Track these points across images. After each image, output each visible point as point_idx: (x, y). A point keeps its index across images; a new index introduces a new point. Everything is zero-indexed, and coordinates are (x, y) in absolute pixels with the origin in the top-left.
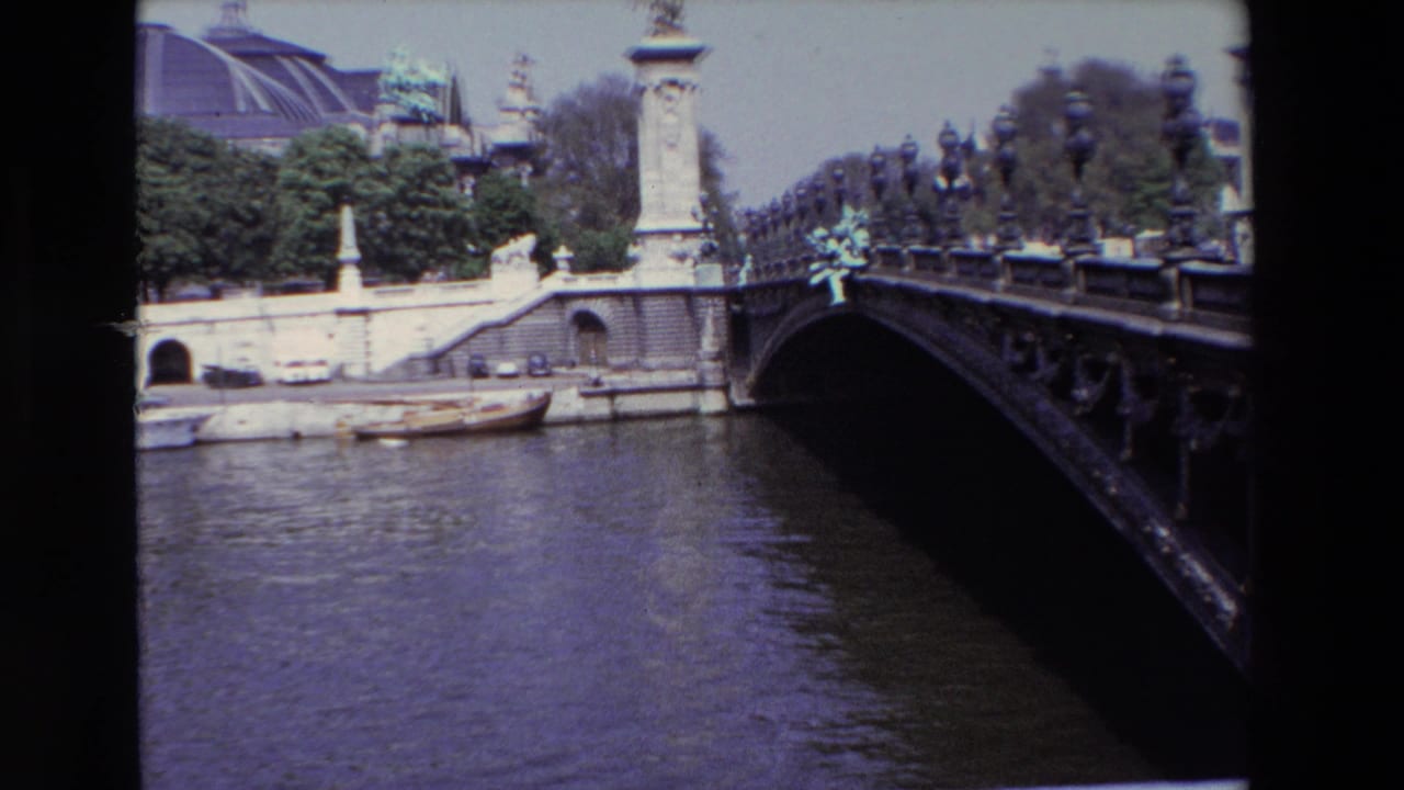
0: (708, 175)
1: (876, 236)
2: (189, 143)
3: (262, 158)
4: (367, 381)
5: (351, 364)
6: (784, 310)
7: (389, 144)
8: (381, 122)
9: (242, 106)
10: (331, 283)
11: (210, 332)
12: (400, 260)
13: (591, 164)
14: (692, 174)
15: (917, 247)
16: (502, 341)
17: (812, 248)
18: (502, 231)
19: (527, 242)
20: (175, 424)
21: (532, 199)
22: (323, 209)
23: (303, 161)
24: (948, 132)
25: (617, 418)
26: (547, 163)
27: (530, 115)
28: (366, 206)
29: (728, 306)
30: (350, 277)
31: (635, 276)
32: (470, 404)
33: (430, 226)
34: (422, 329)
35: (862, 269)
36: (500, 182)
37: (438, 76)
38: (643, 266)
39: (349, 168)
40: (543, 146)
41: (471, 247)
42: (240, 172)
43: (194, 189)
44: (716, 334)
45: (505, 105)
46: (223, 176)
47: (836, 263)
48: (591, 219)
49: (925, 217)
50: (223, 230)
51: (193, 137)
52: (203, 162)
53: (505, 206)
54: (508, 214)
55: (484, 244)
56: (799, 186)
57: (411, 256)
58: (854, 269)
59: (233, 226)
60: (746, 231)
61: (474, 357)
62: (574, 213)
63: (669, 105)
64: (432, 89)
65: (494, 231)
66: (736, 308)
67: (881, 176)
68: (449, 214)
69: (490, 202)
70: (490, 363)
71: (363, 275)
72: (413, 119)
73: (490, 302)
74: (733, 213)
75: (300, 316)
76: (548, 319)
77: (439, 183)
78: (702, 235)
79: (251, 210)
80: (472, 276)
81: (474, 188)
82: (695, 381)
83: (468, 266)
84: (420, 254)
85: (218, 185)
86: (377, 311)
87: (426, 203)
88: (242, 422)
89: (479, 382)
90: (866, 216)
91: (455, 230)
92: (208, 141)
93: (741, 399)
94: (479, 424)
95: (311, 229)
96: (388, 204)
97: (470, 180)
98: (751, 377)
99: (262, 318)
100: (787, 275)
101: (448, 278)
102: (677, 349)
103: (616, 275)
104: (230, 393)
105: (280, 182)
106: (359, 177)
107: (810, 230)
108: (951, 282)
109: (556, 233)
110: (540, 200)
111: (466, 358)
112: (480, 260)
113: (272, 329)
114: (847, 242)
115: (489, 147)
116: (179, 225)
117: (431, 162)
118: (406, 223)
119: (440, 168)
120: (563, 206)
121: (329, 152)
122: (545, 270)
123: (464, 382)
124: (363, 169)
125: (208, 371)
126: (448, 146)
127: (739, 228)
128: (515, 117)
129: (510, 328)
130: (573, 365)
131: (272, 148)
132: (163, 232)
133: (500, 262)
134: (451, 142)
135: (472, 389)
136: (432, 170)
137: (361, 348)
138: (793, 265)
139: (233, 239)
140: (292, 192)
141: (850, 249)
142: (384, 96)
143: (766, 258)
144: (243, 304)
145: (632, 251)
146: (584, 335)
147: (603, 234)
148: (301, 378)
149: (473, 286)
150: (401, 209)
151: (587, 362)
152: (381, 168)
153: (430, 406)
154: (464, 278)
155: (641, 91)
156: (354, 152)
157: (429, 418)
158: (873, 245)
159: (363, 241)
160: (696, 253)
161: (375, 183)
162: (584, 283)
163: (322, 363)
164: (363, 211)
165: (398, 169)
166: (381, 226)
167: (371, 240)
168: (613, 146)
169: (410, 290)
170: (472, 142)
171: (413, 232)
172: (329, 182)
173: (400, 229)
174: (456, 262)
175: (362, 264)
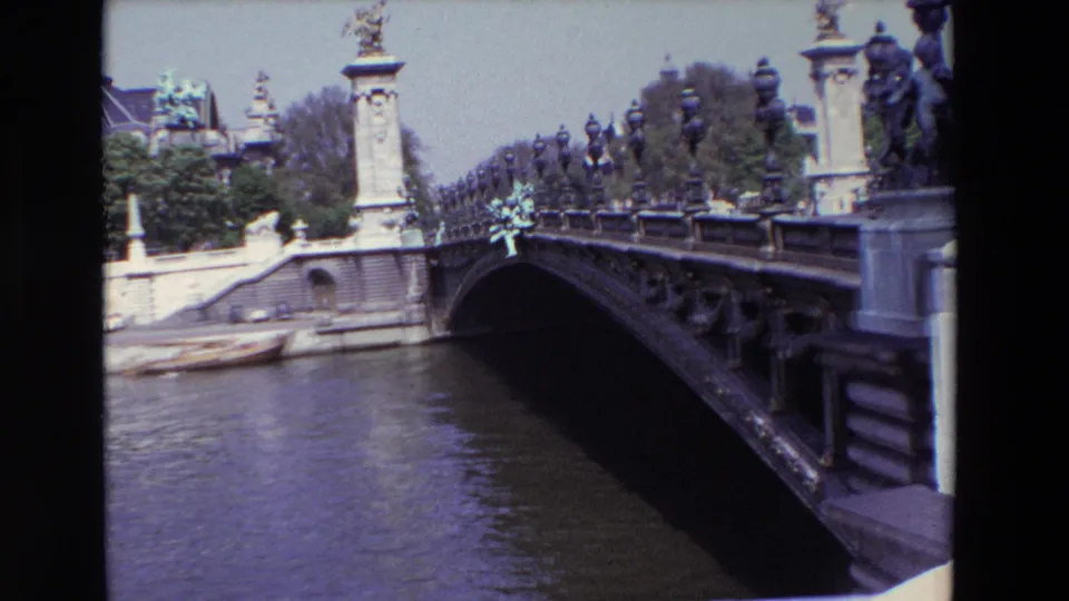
0: (410, 161)
1: (539, 203)
4: (150, 328)
5: (140, 316)
6: (471, 263)
7: (164, 145)
8: (158, 129)
10: (122, 254)
12: (176, 234)
13: (320, 157)
14: (397, 161)
15: (571, 211)
16: (254, 295)
17: (490, 215)
18: (253, 210)
19: (271, 218)
21: (274, 185)
22: (115, 197)
24: (591, 122)
25: (345, 350)
26: (286, 157)
27: (271, 120)
28: (148, 194)
29: (428, 261)
30: (137, 249)
31: (355, 241)
32: (231, 343)
33: (198, 208)
34: (192, 287)
35: (530, 229)
36: (250, 172)
37: (199, 93)
38: (362, 233)
39: (133, 166)
40: (282, 144)
41: (229, 223)
44: (420, 284)
45: (252, 113)
47: (509, 225)
48: (321, 199)
49: (577, 188)
53: (255, 191)
54: (256, 196)
55: (240, 220)
56: (479, 168)
57: (183, 231)
58: (524, 229)
60: (440, 203)
61: (235, 307)
62: (307, 194)
63: (378, 109)
64: (195, 102)
65: (246, 210)
66: (434, 262)
67: (542, 158)
68: (211, 198)
69: (242, 188)
70: (245, 311)
71: (147, 247)
72: (182, 125)
73: (244, 265)
74: (429, 190)
76: (291, 276)
77: (203, 174)
78: (406, 207)
80: (230, 245)
81: (231, 177)
82: (403, 320)
83: (226, 238)
84: (190, 229)
86: (159, 274)
87: (194, 190)
89: (236, 327)
90: (531, 189)
91: (217, 210)
93: (439, 334)
96: (165, 191)
97: (227, 172)
98: (446, 315)
100: (473, 236)
102: (389, 295)
103: (343, 240)
106: (141, 172)
107: (488, 201)
108: (598, 237)
109: (294, 210)
110: (281, 185)
111: (227, 308)
112: (236, 233)
114: (517, 209)
115: (242, 146)
117: (196, 159)
118: (179, 206)
119: (203, 163)
120: (298, 189)
121: (118, 153)
122: (286, 238)
123: (226, 327)
124: (143, 167)
126: (206, 146)
127: (435, 201)
128: (261, 121)
129: (261, 284)
130: (310, 310)
134: (212, 143)
135: (232, 331)
136: (197, 165)
137: (146, 301)
138: (476, 228)
141: (520, 214)
142: (157, 109)
143: (455, 224)
145: (353, 222)
146: (317, 288)
147: (330, 210)
149: (230, 253)
150: (174, 196)
151: (322, 308)
152: (157, 164)
153: (199, 346)
154: (224, 247)
155: (356, 100)
156: (137, 153)
157: (197, 356)
158: (537, 210)
159: (145, 221)
160: (402, 221)
161: (154, 176)
162: (317, 247)
163: (116, 314)
165: (169, 165)
166: (160, 208)
167: (151, 220)
168: (335, 142)
169: (183, 257)
170: (228, 144)
171: (183, 213)
172: (118, 177)
173: (175, 211)
174: (218, 236)
175: (146, 239)
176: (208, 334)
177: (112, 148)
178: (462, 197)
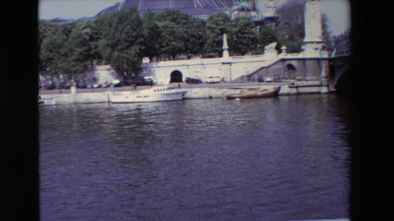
0: (324, 27)
2: (181, 16)
3: (201, 20)
4: (230, 82)
5: (226, 78)
6: (344, 64)
7: (236, 16)
8: (234, 11)
9: (196, 6)
10: (221, 55)
11: (187, 68)
12: (240, 49)
13: (291, 23)
14: (319, 26)
16: (267, 72)
18: (267, 41)
19: (274, 45)
20: (178, 93)
21: (275, 32)
22: (218, 35)
23: (213, 21)
25: (298, 94)
26: (280, 22)
27: (275, 9)
28: (230, 34)
29: (329, 63)
30: (226, 53)
31: (303, 54)
32: (259, 89)
33: (248, 40)
34: (246, 68)
36: (267, 28)
38: (306, 51)
39: (225, 24)
40: (278, 18)
41: (259, 46)
42: (195, 24)
44: (326, 71)
45: (268, 6)
46: (191, 25)
48: (291, 38)
50: (191, 40)
51: (183, 14)
52: (185, 21)
53: (268, 35)
54: (269, 36)
55: (262, 45)
56: (349, 29)
57: (242, 48)
59: (194, 39)
60: (334, 42)
61: (260, 76)
62: (287, 36)
63: (313, 6)
64: (247, 1)
65: (265, 41)
66: (331, 63)
68: (253, 36)
69: (264, 33)
70: (264, 78)
71: (229, 53)
72: (242, 9)
73: (264, 61)
74: (330, 37)
75: (212, 64)
76: (280, 66)
77: (250, 28)
78: (322, 43)
79: (198, 35)
80: (259, 54)
81: (260, 29)
82: (320, 84)
83: (258, 51)
84: (245, 47)
85: (190, 28)
86: (234, 63)
87: (247, 33)
88: (196, 93)
89: (261, 83)
91: (254, 41)
92: (187, 16)
93: (332, 89)
94: (260, 95)
95: (215, 40)
96: (236, 33)
97: (258, 27)
98: (335, 83)
99: (202, 64)
100: (345, 54)
101: (252, 54)
102: (315, 75)
103: (298, 54)
104: (193, 85)
105: (206, 27)
106: (228, 26)
109: (282, 42)
110: (278, 33)
111: (258, 76)
112: (261, 49)
113: (204, 68)
115: (264, 18)
116: (179, 39)
117: (248, 22)
118: (241, 39)
119: (250, 24)
120: (284, 35)
121: (220, 19)
122: (279, 52)
123: (257, 83)
124: (229, 24)
125: (187, 79)
126: (252, 17)
127: (332, 41)
128: (270, 9)
129: (269, 68)
130: (287, 79)
131: (204, 17)
132: (174, 41)
133: (267, 50)
134: (253, 16)
135: (259, 85)
136: (248, 24)
137: (229, 73)
138: (347, 52)
139: (193, 42)
140: (210, 30)
142: (235, 3)
143: (340, 50)
144: (197, 60)
145: (303, 47)
146: (289, 71)
147: (295, 43)
148: (212, 81)
149: (259, 56)
150: (240, 35)
151: (291, 78)
152: (234, 23)
153: (247, 90)
154: (257, 54)
155: (305, 2)
156: (227, 19)
157: (247, 93)
159: (229, 44)
160: (320, 48)
161: (232, 27)
162: (290, 56)
163: (218, 77)
164: (229, 35)
165: (238, 23)
166: (234, 39)
167: (231, 43)
168: (297, 18)
169: (242, 57)
170: (259, 17)
171: (243, 41)
172: (220, 27)
173: (239, 40)
174: (255, 50)
175: (229, 50)
176: (253, 85)
177: (218, 17)
178: (342, 40)
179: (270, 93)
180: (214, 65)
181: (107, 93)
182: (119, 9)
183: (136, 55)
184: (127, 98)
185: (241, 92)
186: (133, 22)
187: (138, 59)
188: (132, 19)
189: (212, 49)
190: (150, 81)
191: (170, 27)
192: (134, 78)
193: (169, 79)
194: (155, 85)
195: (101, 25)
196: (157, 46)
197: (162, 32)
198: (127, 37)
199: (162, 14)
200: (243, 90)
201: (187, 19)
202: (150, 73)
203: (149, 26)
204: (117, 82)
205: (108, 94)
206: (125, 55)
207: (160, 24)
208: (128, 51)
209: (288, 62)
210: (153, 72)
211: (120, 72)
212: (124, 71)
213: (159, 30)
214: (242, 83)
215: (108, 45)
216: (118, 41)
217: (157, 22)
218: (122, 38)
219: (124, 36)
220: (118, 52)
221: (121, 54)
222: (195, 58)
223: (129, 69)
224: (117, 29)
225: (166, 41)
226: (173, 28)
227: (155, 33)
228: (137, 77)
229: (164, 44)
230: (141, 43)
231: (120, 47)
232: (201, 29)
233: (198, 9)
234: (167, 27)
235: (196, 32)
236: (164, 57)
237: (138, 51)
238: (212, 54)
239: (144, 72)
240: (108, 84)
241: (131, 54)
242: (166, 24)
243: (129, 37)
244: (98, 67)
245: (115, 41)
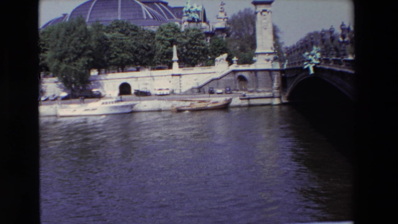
0: (275, 37)
1: (322, 54)
2: (131, 27)
3: (151, 32)
4: (180, 95)
5: (176, 90)
6: (297, 75)
7: (186, 28)
8: (184, 22)
9: (145, 17)
10: (170, 67)
11: (136, 81)
12: (190, 60)
13: (243, 34)
14: (271, 37)
15: (334, 58)
16: (218, 84)
17: (304, 58)
18: (218, 52)
19: (225, 56)
20: (127, 106)
21: (226, 43)
22: (168, 46)
23: (162, 32)
24: (343, 25)
25: (250, 106)
26: (231, 33)
27: (226, 20)
28: (180, 45)
29: (281, 74)
30: (175, 65)
31: (255, 65)
32: (209, 101)
33: (198, 51)
34: (196, 80)
35: (319, 64)
36: (217, 39)
37: (199, 9)
38: (257, 63)
39: (175, 35)
40: (229, 29)
41: (209, 57)
42: (145, 35)
43: (132, 40)
44: (278, 82)
45: (219, 17)
46: (140, 37)
47: (311, 62)
48: (243, 49)
49: (336, 49)
50: (140, 52)
51: (132, 26)
52: (135, 33)
53: (219, 46)
54: (220, 48)
55: (213, 56)
56: (301, 41)
57: (193, 59)
58: (316, 64)
59: (143, 51)
60: (286, 53)
61: (211, 88)
62: (238, 48)
63: (264, 17)
64: (198, 12)
65: (216, 52)
66: (283, 75)
67: (324, 37)
68: (203, 48)
69: (214, 44)
70: (215, 90)
71: (179, 65)
72: (193, 20)
73: (215, 73)
74: (282, 48)
75: (162, 76)
76: (231, 77)
77: (201, 39)
78: (274, 54)
79: (147, 46)
80: (210, 65)
81: (210, 40)
82: (272, 96)
83: (208, 62)
84: (195, 59)
85: (139, 39)
86: (184, 75)
87: (197, 44)
88: (145, 106)
89: (211, 95)
90: (320, 49)
91: (205, 52)
92: (136, 27)
93: (284, 100)
94: (211, 107)
95: (165, 52)
96: (186, 45)
97: (209, 38)
98: (287, 94)
99: (151, 76)
100: (297, 65)
101: (202, 66)
102: (266, 86)
103: (250, 65)
104: (142, 98)
105: (156, 39)
106: (178, 37)
107: (304, 53)
108: (343, 68)
109: (233, 53)
110: (229, 44)
111: (208, 88)
112: (212, 61)
113: (154, 79)
114: (314, 56)
115: (214, 29)
116: (128, 50)
117: (198, 33)
118: (191, 50)
119: (201, 35)
120: (235, 46)
121: (169, 30)
122: (230, 63)
123: (208, 95)
124: (179, 35)
125: (136, 91)
126: (203, 29)
127: (284, 52)
128: (222, 20)
129: (220, 80)
130: (238, 91)
131: (154, 29)
132: (123, 52)
133: (217, 61)
134: (204, 27)
135: (209, 97)
136: (199, 35)
137: (178, 85)
138: (299, 63)
139: (143, 54)
140: (159, 41)
141: (315, 58)
142: (185, 14)
143: (292, 61)
144: (146, 73)
145: (254, 58)
146: (241, 82)
147: (246, 54)
148: (162, 93)
149: (209, 68)
150: (189, 46)
151: (242, 90)
152: (184, 35)
153: (198, 102)
154: (207, 66)
155: (256, 13)
156: (176, 30)
157: (197, 105)
158: (322, 57)
159: (179, 55)
160: (272, 59)
161: (183, 39)
162: (241, 67)
163: (168, 89)
165: (189, 35)
166: (184, 51)
167: (181, 55)
168: (249, 29)
169: (192, 69)
170: (210, 27)
171: (193, 53)
172: (169, 39)
173: (190, 52)
174: (205, 61)
175: (179, 62)
176: (203, 97)
177: (168, 28)
178: (294, 51)
179: (221, 106)
180: (163, 77)
181: (54, 106)
182: (67, 20)
183: (85, 67)
184: (75, 111)
185: (191, 104)
186: (81, 33)
187: (86, 72)
188: (80, 30)
189: (162, 60)
190: (98, 93)
191: (119, 39)
192: (82, 91)
193: (117, 92)
194: (104, 98)
195: (48, 37)
196: (105, 58)
197: (110, 43)
198: (74, 49)
199: (111, 25)
200: (193, 102)
201: (137, 31)
202: (99, 85)
203: (97, 38)
204: (64, 94)
205: (56, 107)
206: (73, 68)
207: (108, 35)
208: (76, 63)
209: (239, 74)
210: (102, 85)
211: (68, 85)
212: (72, 83)
213: (108, 42)
214: (192, 95)
215: (55, 57)
216: (66, 53)
217: (105, 34)
218: (70, 50)
219: (72, 47)
220: (66, 64)
221: (68, 66)
222: (145, 70)
223: (77, 81)
224: (64, 41)
225: (115, 53)
226: (121, 39)
227: (104, 45)
228: (85, 89)
229: (113, 56)
230: (89, 55)
231: (67, 59)
232: (150, 41)
233: (148, 20)
234: (116, 39)
235: (146, 44)
236: (113, 69)
237: (86, 63)
238: (161, 66)
239: (93, 84)
240: (55, 97)
241: (79, 66)
242: (115, 36)
243: (76, 48)
244: (45, 80)
245: (63, 52)
